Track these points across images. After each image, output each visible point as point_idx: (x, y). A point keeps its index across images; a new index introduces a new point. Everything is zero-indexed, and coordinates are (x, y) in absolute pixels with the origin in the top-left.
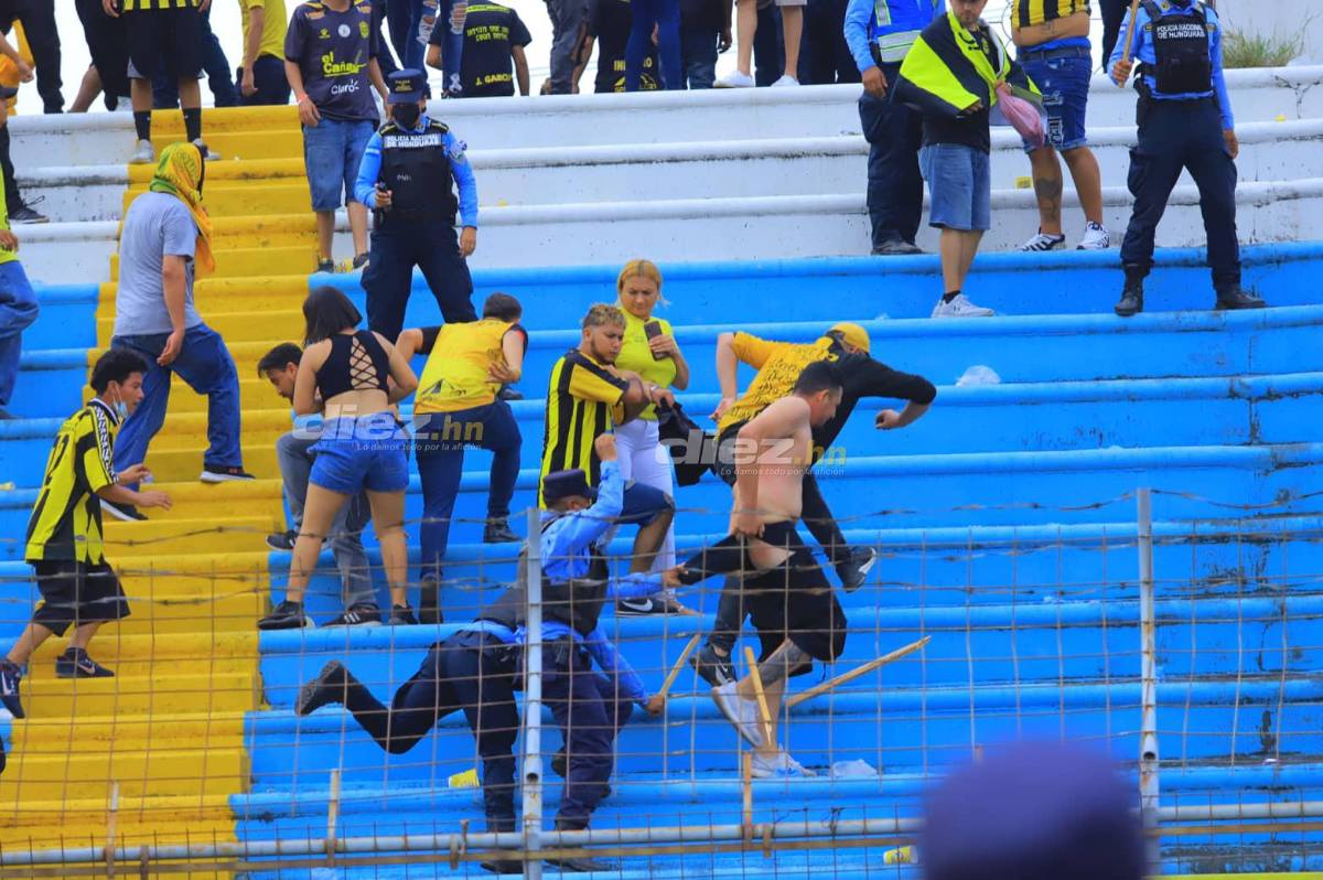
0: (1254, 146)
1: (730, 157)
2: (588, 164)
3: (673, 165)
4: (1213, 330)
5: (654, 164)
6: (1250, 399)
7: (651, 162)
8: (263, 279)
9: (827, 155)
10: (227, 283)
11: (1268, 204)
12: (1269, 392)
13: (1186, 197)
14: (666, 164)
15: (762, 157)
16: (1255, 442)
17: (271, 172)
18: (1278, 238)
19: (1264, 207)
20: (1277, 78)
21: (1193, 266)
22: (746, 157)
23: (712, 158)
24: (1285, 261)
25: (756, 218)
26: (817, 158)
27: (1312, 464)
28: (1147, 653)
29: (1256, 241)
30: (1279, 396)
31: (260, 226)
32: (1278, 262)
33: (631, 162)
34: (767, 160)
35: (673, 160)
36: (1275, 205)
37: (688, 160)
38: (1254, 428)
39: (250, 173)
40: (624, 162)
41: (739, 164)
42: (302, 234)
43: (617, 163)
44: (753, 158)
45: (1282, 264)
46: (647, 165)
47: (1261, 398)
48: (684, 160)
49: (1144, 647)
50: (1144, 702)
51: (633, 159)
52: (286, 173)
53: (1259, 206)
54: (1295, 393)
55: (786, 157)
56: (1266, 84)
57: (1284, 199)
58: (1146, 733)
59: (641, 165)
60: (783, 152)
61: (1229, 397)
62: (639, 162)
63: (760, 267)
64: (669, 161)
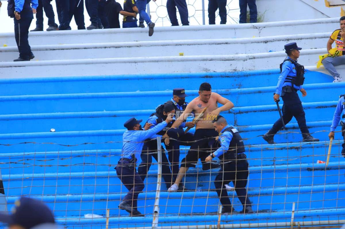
0: (245, 44)
1: (101, 48)
2: (62, 49)
3: (85, 49)
4: (227, 95)
5: (80, 49)
6: (234, 113)
7: (79, 49)
9: (128, 47)
11: (247, 60)
12: (240, 112)
13: (224, 58)
14: (83, 49)
15: (110, 47)
16: (236, 125)
18: (249, 70)
19: (246, 61)
20: (254, 26)
21: (223, 77)
22: (105, 48)
23: (96, 48)
24: (249, 76)
25: (106, 64)
26: (125, 47)
27: (249, 131)
28: (159, 183)
29: (244, 70)
30: (242, 113)
32: (247, 76)
33: (74, 49)
35: (85, 48)
36: (248, 61)
37: (90, 48)
38: (235, 122)
40: (72, 49)
41: (103, 49)
43: (70, 49)
44: (107, 48)
45: (248, 77)
46: (78, 50)
47: (237, 113)
48: (88, 48)
49: (158, 181)
50: (156, 197)
51: (74, 48)
53: (244, 61)
54: (247, 112)
56: (250, 28)
57: (251, 59)
58: (156, 206)
59: (77, 50)
60: (115, 46)
61: (228, 113)
62: (76, 49)
63: (104, 77)
64: (84, 49)
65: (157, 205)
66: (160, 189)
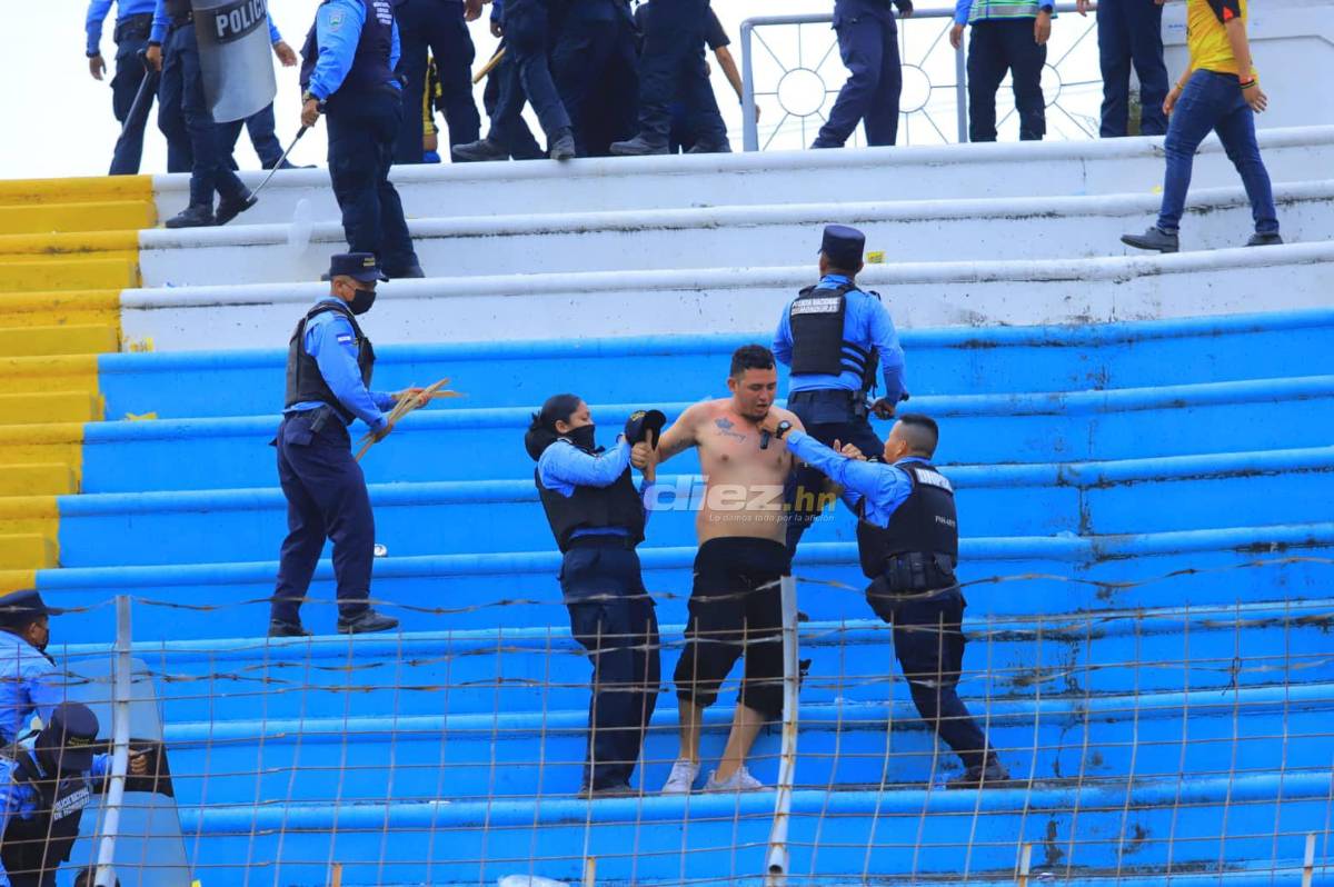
0: (1122, 219)
1: (563, 231)
4: (1050, 414)
5: (484, 237)
6: (1080, 487)
7: (480, 236)
8: (49, 358)
10: (12, 363)
11: (1127, 280)
12: (1101, 480)
13: (1041, 273)
14: (497, 237)
16: (1086, 532)
17: (77, 247)
18: (1140, 317)
19: (1124, 284)
20: (1155, 147)
21: (1038, 346)
22: (582, 231)
23: (545, 232)
24: (1138, 340)
25: (583, 295)
27: (1136, 556)
29: (1116, 320)
30: (1111, 484)
31: (57, 303)
32: (1130, 341)
33: (459, 236)
34: (604, 233)
36: (1136, 282)
37: (520, 234)
38: (1084, 518)
39: (56, 247)
40: (452, 236)
41: (574, 236)
42: (102, 311)
43: (444, 237)
44: (589, 231)
45: (1134, 344)
46: (477, 239)
47: (1091, 486)
48: (515, 234)
49: (784, 751)
50: (776, 812)
51: (464, 231)
52: (94, 248)
53: (1119, 283)
54: (1128, 481)
55: (624, 230)
56: (1143, 154)
57: (1145, 275)
58: (774, 844)
61: (1056, 485)
62: (468, 236)
64: (500, 235)
65: (780, 844)
66: (790, 782)
